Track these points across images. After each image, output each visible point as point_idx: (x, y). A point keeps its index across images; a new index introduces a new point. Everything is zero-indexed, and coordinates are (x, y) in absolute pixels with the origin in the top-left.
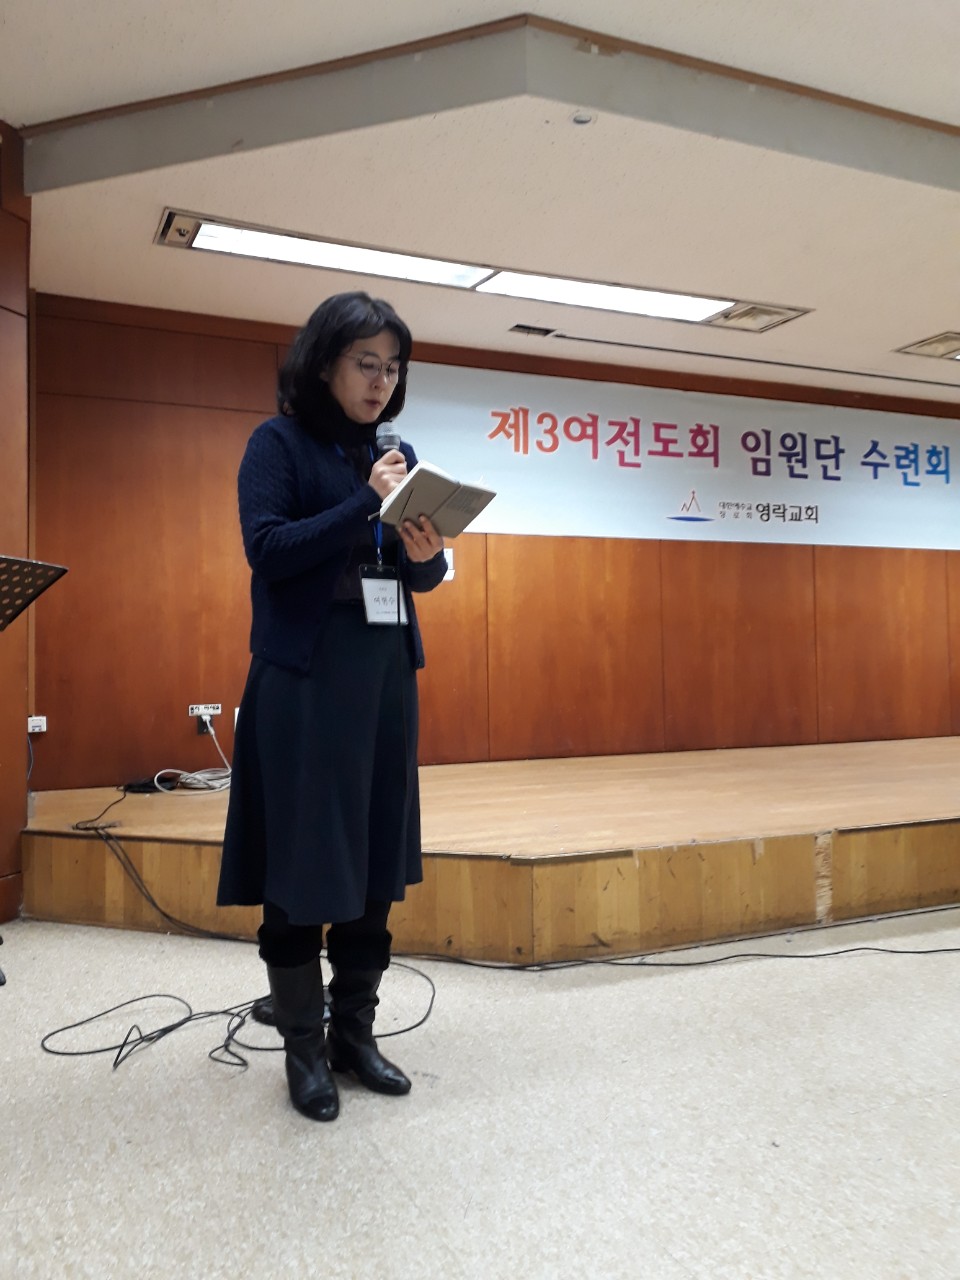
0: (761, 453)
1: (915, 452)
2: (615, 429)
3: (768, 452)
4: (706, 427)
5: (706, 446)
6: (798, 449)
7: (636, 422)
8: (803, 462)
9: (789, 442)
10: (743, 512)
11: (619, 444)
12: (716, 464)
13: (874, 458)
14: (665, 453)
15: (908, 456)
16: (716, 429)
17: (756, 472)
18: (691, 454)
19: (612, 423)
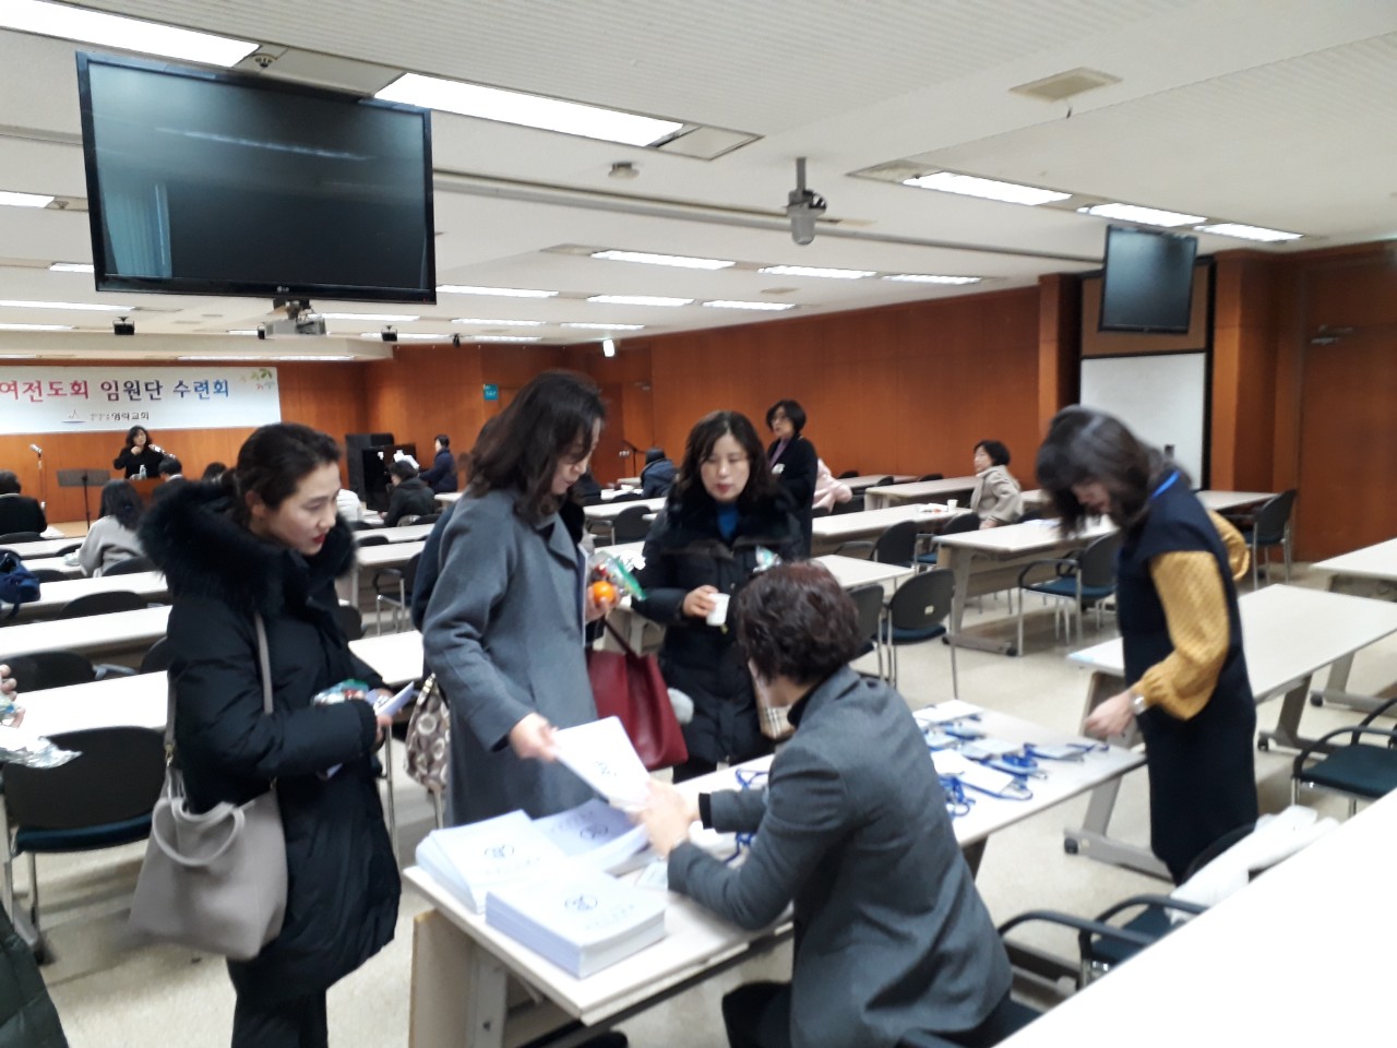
0: (113, 390)
1: (206, 383)
2: (27, 387)
3: (117, 389)
4: (79, 382)
5: (79, 389)
6: (135, 387)
7: (39, 383)
8: (138, 393)
9: (129, 385)
10: (104, 418)
11: (30, 393)
12: (87, 397)
13: (181, 388)
14: (57, 394)
15: (202, 387)
16: (85, 383)
17: (109, 398)
18: (72, 394)
19: (25, 384)
